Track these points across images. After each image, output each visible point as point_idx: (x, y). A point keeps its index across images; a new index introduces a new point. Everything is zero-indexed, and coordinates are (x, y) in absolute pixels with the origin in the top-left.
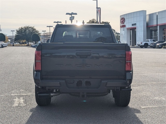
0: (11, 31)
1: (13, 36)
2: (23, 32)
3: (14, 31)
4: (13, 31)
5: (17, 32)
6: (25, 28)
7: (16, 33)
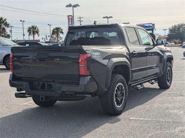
0: (163, 30)
1: (165, 35)
2: (177, 31)
3: (167, 30)
4: (165, 30)
5: (170, 30)
6: (179, 26)
7: (168, 32)
